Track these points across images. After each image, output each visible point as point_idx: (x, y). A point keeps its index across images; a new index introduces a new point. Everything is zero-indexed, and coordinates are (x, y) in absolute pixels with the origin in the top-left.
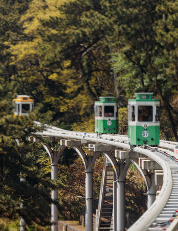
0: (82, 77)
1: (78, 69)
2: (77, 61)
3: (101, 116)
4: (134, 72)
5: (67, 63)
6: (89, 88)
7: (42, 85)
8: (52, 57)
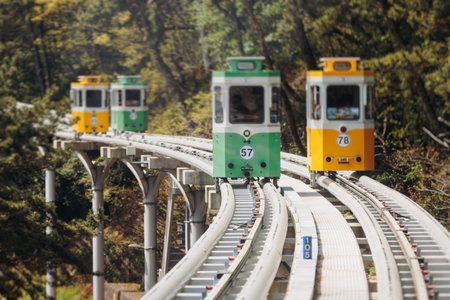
0: (148, 39)
1: (140, 27)
2: (139, 13)
3: (120, 105)
4: (228, 29)
5: (124, 17)
6: (160, 59)
7: (86, 54)
8: (95, 7)
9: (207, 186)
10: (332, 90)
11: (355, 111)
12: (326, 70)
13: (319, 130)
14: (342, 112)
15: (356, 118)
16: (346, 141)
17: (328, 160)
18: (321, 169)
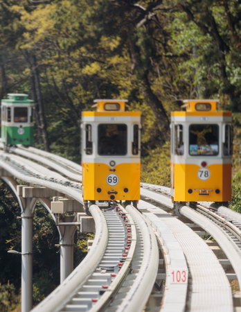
3: (9, 121)
9: (78, 214)
10: (193, 128)
11: (214, 147)
12: (188, 111)
13: (182, 165)
14: (203, 149)
15: (216, 154)
16: (206, 174)
17: (190, 191)
18: (183, 200)
